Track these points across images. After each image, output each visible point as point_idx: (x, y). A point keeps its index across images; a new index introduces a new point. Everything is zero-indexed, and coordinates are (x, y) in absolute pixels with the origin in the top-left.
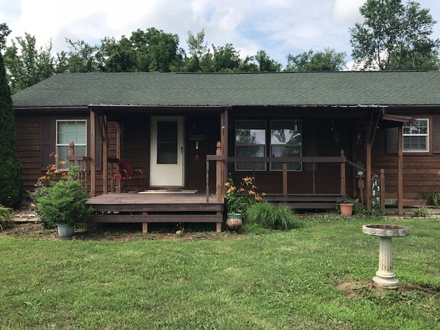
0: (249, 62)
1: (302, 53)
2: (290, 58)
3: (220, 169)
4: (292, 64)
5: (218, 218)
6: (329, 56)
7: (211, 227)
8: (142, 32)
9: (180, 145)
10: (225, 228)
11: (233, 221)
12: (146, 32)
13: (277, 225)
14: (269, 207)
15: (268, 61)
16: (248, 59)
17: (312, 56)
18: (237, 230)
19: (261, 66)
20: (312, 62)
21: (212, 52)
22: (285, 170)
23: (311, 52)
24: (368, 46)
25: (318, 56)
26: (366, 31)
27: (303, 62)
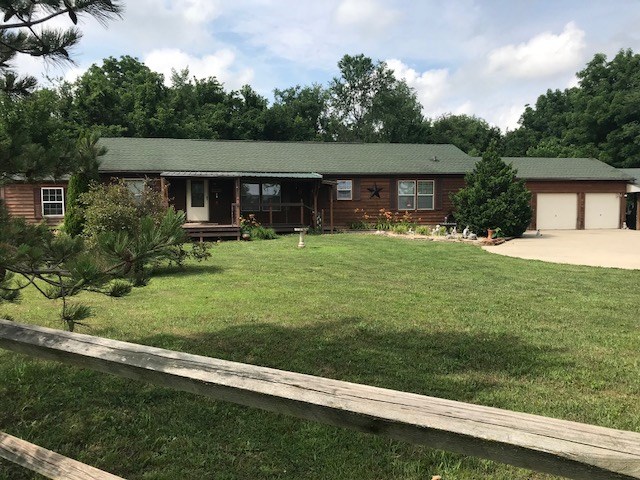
0: (235, 97)
1: (289, 88)
2: (277, 92)
3: (238, 210)
4: (280, 98)
5: (238, 234)
6: (317, 91)
7: (235, 238)
8: (115, 60)
9: (206, 195)
10: (242, 238)
11: (245, 236)
12: (119, 60)
13: (267, 237)
14: (263, 229)
15: (254, 96)
16: (232, 93)
17: (299, 91)
18: (248, 239)
19: (247, 101)
20: (300, 98)
21: (194, 83)
22: (271, 211)
23: (298, 88)
24: (346, 97)
25: (306, 92)
26: (343, 85)
27: (290, 98)
